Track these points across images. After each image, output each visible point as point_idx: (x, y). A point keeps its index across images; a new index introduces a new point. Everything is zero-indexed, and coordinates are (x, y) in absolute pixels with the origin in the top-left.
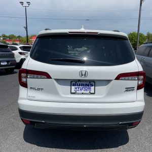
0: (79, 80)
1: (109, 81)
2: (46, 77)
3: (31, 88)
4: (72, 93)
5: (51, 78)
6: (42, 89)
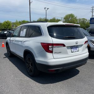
0: (75, 46)
1: (82, 45)
2: (63, 46)
3: (55, 53)
4: (72, 52)
5: (65, 46)
6: (61, 52)
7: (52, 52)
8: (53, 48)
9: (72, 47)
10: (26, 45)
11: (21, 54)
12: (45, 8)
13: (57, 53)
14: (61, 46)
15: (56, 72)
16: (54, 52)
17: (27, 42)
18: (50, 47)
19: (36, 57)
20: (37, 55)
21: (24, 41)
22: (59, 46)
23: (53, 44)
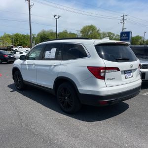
2: (117, 70)
3: (108, 79)
4: (126, 78)
5: (119, 70)
6: (114, 78)
7: (103, 78)
8: (105, 72)
9: (125, 72)
10: (60, 71)
11: (49, 84)
12: (55, 15)
13: (110, 79)
14: (115, 70)
15: (108, 104)
16: (106, 78)
17: (61, 67)
18: (101, 71)
19: (80, 86)
20: (81, 83)
21: (55, 66)
22: (112, 70)
23: (105, 67)
